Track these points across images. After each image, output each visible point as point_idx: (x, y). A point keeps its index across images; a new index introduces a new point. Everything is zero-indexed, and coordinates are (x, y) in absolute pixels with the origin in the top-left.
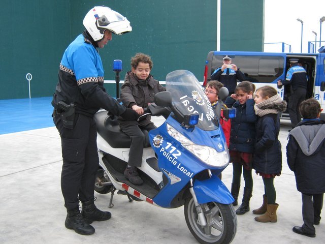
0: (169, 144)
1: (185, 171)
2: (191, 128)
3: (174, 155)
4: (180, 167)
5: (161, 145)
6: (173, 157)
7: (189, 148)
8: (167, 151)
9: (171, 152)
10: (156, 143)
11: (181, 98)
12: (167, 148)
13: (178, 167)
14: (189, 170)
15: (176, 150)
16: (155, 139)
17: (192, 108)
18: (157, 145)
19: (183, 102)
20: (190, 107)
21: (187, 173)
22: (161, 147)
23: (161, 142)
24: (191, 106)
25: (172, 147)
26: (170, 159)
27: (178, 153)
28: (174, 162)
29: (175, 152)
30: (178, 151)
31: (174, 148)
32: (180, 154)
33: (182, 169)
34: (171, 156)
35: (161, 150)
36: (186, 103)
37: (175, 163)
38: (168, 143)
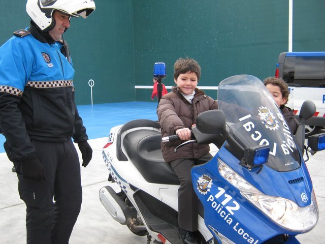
0: (222, 191)
1: (246, 236)
2: (258, 168)
3: (228, 208)
4: (238, 228)
5: (209, 190)
6: (227, 212)
7: (253, 200)
8: (218, 201)
9: (224, 203)
10: (201, 188)
11: (241, 120)
12: (217, 196)
13: (234, 228)
14: (252, 235)
15: (231, 201)
16: (201, 180)
17: (258, 135)
18: (203, 190)
19: (245, 126)
20: (255, 134)
21: (248, 238)
22: (209, 194)
23: (209, 186)
24: (257, 132)
25: (226, 195)
26: (223, 214)
27: (234, 205)
28: (228, 219)
29: (230, 204)
30: (235, 202)
31: (229, 198)
32: (238, 207)
33: (241, 232)
34: (224, 209)
35: (209, 199)
36: (248, 126)
37: (230, 222)
38: (219, 188)
